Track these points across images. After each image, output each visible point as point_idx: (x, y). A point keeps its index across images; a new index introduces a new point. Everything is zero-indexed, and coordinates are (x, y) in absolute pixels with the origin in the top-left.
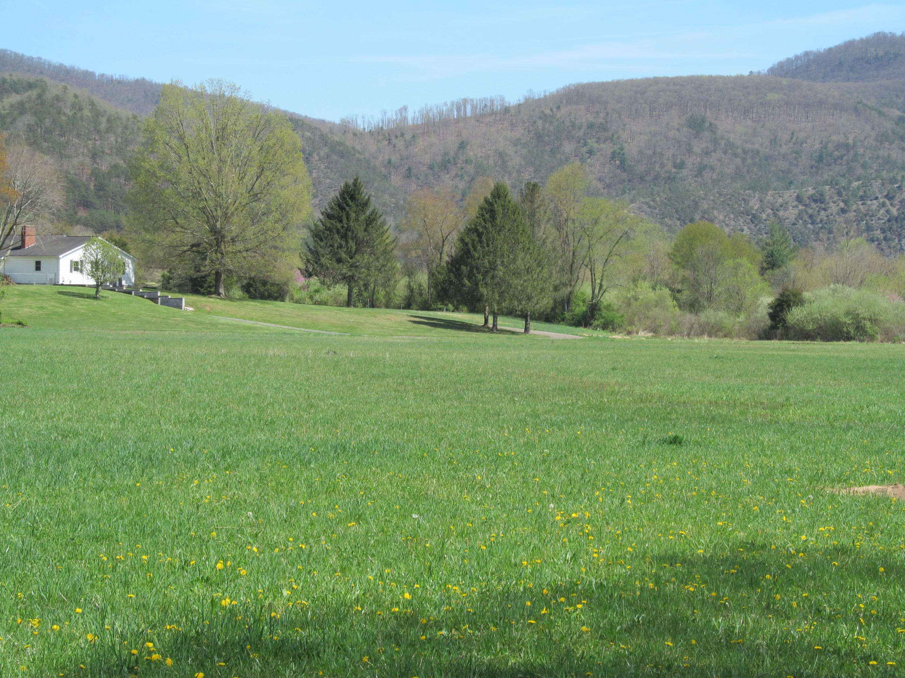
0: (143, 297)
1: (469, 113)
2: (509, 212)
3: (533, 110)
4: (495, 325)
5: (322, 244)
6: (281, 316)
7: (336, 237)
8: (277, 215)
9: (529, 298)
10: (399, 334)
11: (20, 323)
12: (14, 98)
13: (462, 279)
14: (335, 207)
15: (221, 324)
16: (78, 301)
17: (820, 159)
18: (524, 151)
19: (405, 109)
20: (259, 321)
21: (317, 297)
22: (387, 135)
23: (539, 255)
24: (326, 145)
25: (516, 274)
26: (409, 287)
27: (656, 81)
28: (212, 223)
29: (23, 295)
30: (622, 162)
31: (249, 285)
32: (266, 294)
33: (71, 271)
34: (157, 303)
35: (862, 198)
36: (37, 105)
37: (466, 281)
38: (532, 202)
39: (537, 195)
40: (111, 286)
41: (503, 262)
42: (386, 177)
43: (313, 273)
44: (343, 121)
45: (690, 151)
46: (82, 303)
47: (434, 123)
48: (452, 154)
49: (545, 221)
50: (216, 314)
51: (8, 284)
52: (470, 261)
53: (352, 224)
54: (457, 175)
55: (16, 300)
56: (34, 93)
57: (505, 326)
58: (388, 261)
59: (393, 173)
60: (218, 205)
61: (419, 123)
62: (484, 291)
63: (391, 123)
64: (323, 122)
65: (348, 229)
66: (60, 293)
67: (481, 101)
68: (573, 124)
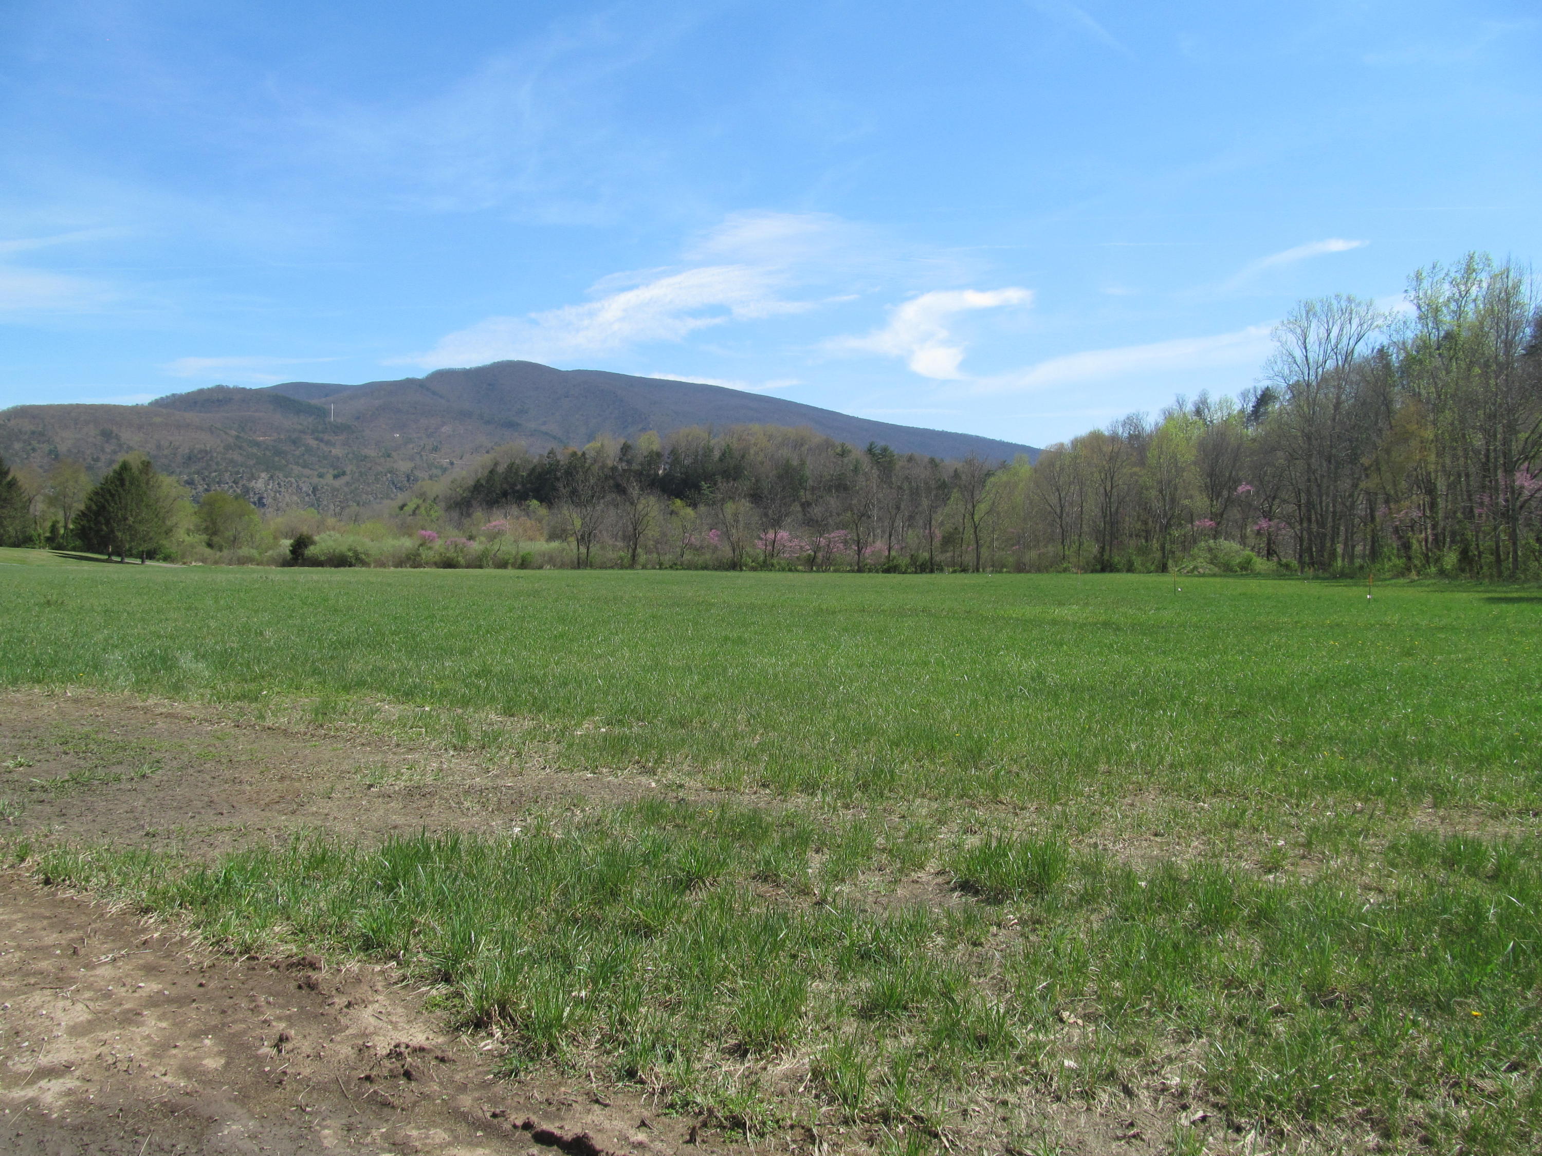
2: (134, 480)
13: (100, 524)
17: (190, 458)
27: (78, 406)
30: (57, 456)
35: (218, 483)
37: (104, 527)
41: (132, 514)
45: (103, 450)
52: (104, 512)
68: (20, 432)
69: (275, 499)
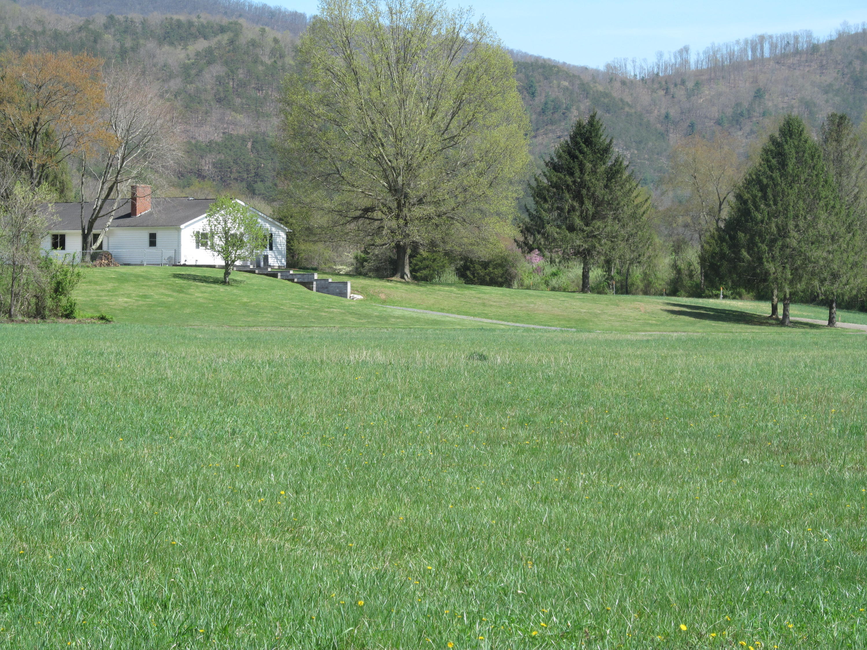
0: (292, 280)
1: (767, 54)
2: (806, 155)
3: (849, 48)
4: (785, 316)
5: (546, 206)
6: (484, 305)
7: (567, 196)
8: (481, 165)
9: (835, 276)
10: (648, 328)
11: (102, 318)
12: (201, 45)
13: (740, 251)
14: (563, 155)
15: (394, 317)
16: (197, 287)
18: (837, 99)
19: (686, 49)
20: (453, 313)
21: (554, 282)
22: (664, 83)
23: (848, 215)
24: (587, 97)
25: (817, 242)
26: (675, 267)
28: (390, 178)
29: (122, 279)
31: (466, 268)
32: (488, 278)
33: (198, 247)
34: (311, 289)
36: (229, 52)
38: (838, 141)
39: (846, 132)
40: (251, 267)
41: (797, 226)
42: (663, 136)
43: (535, 246)
44: (608, 66)
46: (203, 289)
47: (723, 66)
48: (746, 105)
49: (857, 169)
50: (393, 303)
51: (108, 265)
52: (749, 224)
53: (587, 177)
54: (752, 132)
55: (110, 286)
56: (225, 38)
57: (803, 316)
58: (639, 228)
59: (672, 131)
60: (399, 154)
61: (705, 67)
62: (771, 267)
63: (669, 68)
64: (585, 69)
65: (582, 185)
66: (176, 276)
67: (783, 37)
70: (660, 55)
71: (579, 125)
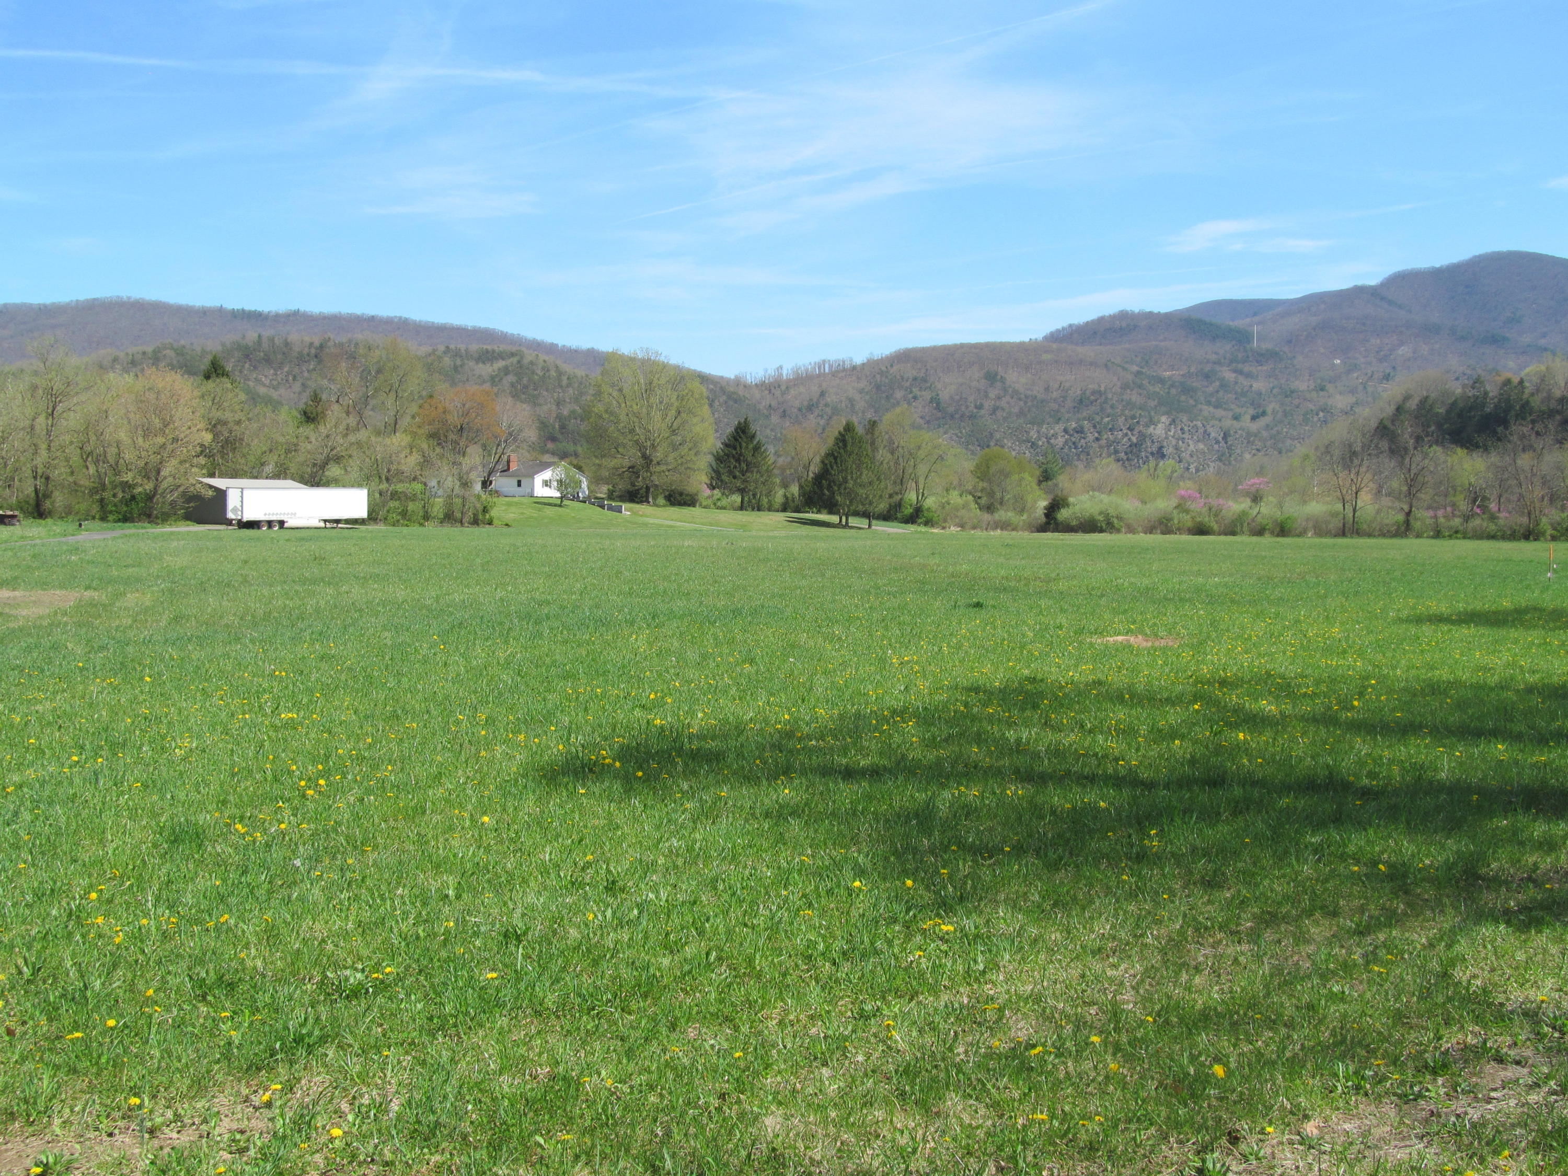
0: (594, 505)
1: (827, 370)
2: (857, 441)
3: (873, 368)
4: (847, 523)
5: (722, 465)
7: (732, 460)
8: (690, 445)
9: (871, 503)
10: (778, 529)
11: (506, 525)
12: (501, 364)
13: (823, 490)
14: (731, 438)
15: (650, 524)
16: (548, 508)
17: (1081, 401)
18: (867, 397)
19: (781, 367)
21: (719, 504)
22: (768, 387)
23: (878, 472)
24: (724, 395)
25: (862, 486)
26: (785, 496)
28: (643, 451)
29: (509, 504)
30: (938, 404)
31: (670, 496)
32: (682, 501)
33: (543, 487)
34: (604, 509)
35: (1111, 430)
36: (517, 368)
37: (826, 492)
38: (873, 434)
39: (876, 429)
40: (572, 497)
41: (852, 477)
42: (767, 417)
43: (716, 486)
45: (986, 396)
46: (551, 509)
48: (815, 400)
49: (882, 448)
50: (647, 516)
52: (828, 477)
53: (743, 451)
54: (818, 415)
55: (504, 508)
56: (515, 360)
57: (854, 523)
58: (770, 477)
59: (773, 414)
60: (648, 438)
61: (791, 377)
62: (839, 498)
63: (772, 378)
64: (722, 378)
65: (741, 455)
66: (535, 503)
67: (836, 361)
68: (902, 378)
69: (1177, 448)
70: (766, 371)
71: (739, 423)
